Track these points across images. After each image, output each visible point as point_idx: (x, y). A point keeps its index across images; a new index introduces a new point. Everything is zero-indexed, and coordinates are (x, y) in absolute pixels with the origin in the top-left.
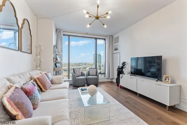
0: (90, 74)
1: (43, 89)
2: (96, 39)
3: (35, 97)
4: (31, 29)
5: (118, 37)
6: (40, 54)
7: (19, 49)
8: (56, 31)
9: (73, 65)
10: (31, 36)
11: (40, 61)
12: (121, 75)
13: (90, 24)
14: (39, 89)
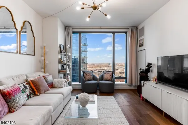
0: (104, 78)
1: (36, 93)
2: (114, 33)
3: (14, 100)
4: (33, 30)
5: (143, 28)
6: (44, 55)
7: (17, 52)
8: (65, 28)
9: (101, 66)
10: (34, 37)
11: (45, 63)
12: (142, 82)
13: (89, 17)
14: (31, 92)
